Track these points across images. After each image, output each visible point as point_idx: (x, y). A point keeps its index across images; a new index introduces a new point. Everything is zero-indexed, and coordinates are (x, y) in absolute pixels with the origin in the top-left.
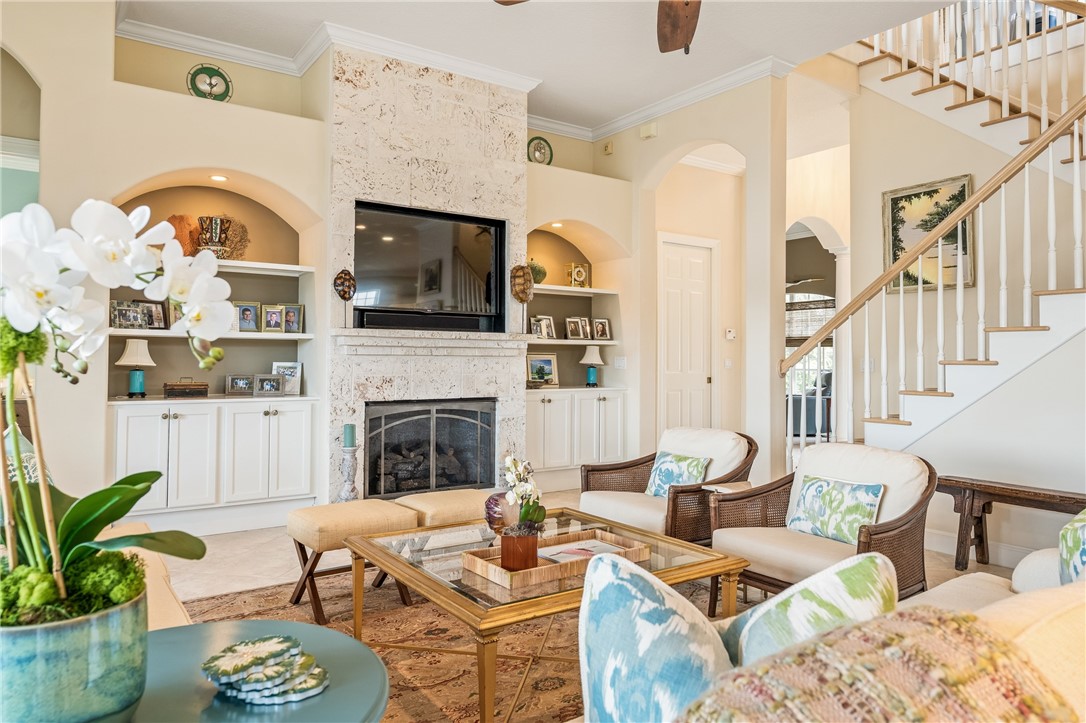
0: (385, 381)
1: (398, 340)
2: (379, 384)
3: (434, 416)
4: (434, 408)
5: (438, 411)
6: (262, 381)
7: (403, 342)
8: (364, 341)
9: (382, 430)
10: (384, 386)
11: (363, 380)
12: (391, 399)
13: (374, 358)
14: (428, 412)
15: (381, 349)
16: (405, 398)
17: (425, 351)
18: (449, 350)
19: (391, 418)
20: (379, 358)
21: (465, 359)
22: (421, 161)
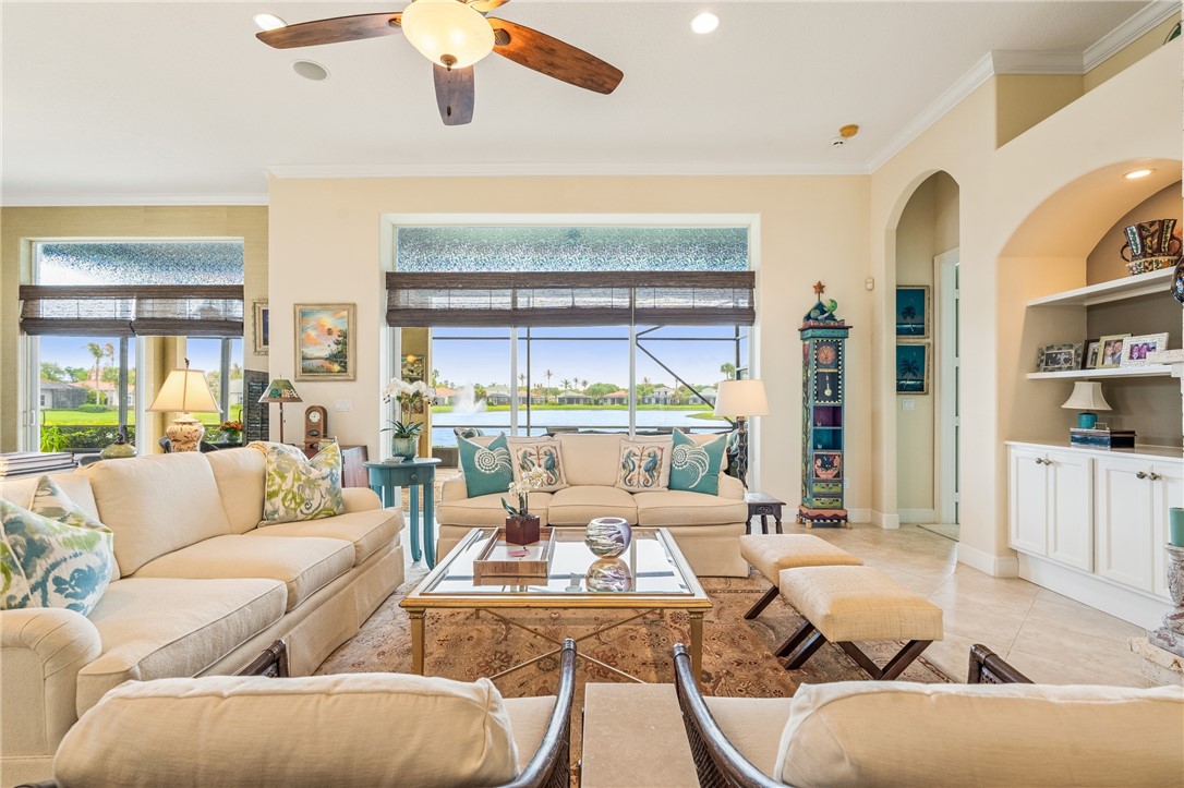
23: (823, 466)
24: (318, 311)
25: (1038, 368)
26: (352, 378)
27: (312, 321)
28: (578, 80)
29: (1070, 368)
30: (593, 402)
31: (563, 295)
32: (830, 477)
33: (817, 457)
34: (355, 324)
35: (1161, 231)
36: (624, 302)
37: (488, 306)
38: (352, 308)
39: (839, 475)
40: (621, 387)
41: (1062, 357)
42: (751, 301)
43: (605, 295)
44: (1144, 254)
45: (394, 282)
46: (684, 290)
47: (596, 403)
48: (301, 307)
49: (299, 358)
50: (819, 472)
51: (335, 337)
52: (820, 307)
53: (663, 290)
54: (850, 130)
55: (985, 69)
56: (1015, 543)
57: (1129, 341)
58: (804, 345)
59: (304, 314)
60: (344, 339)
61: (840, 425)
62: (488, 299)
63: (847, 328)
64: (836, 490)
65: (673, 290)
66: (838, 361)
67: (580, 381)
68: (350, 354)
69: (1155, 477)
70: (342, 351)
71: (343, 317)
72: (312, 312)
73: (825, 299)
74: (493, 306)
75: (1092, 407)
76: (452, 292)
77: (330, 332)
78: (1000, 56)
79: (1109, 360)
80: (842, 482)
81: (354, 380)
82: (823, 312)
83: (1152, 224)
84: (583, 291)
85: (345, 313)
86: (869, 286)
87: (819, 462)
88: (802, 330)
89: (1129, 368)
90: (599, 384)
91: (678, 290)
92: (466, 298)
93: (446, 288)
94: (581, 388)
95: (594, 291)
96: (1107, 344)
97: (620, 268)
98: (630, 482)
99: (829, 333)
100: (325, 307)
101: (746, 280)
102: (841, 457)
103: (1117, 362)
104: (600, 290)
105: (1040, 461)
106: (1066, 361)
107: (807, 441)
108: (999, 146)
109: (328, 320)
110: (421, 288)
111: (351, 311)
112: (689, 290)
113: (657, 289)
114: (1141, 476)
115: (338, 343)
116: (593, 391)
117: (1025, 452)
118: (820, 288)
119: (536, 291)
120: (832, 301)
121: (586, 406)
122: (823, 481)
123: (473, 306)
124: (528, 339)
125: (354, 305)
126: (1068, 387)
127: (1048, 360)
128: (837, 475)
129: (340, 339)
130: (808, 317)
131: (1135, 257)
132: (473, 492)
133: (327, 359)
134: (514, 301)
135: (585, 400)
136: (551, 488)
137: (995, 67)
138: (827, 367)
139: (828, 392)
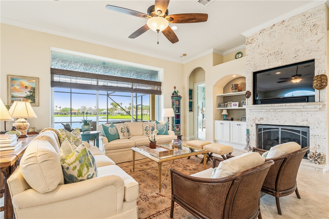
0: (261, 119)
1: (261, 107)
2: (259, 119)
3: (280, 131)
4: (280, 128)
5: (282, 129)
6: (244, 118)
7: (263, 108)
8: (255, 108)
9: (262, 132)
10: (261, 120)
11: (254, 118)
12: (263, 124)
13: (257, 112)
14: (278, 129)
15: (258, 110)
16: (267, 124)
17: (273, 110)
18: (282, 110)
19: (264, 129)
20: (259, 112)
21: (290, 112)
22: (272, 54)
23: (177, 128)
24: (20, 79)
25: (218, 107)
26: (38, 105)
27: (17, 82)
28: (170, 39)
29: (223, 107)
30: (64, 114)
31: (114, 83)
32: (178, 130)
33: (176, 126)
34: (38, 85)
35: (237, 86)
36: (130, 86)
37: (90, 84)
38: (38, 79)
39: (180, 130)
40: (74, 109)
41: (222, 105)
42: (160, 89)
43: (126, 84)
44: (235, 89)
45: (54, 72)
46: (146, 85)
47: (65, 114)
48: (11, 76)
49: (10, 96)
50: (176, 129)
51: (29, 89)
52: (175, 92)
53: (141, 84)
54: (185, 55)
55: (211, 51)
56: (216, 139)
57: (233, 103)
58: (172, 101)
59: (12, 79)
60: (33, 90)
61: (180, 118)
62: (90, 82)
63: (181, 97)
64: (179, 133)
65: (143, 85)
66: (179, 105)
67: (58, 106)
68: (36, 96)
69: (240, 125)
70: (32, 95)
71: (33, 82)
72: (17, 79)
73: (176, 90)
74: (92, 84)
75: (226, 114)
76: (77, 78)
77: (26, 87)
78: (214, 49)
79: (229, 106)
80: (180, 131)
81: (38, 106)
82: (176, 93)
83: (236, 84)
84: (120, 82)
85: (35, 81)
86: (184, 88)
87: (176, 127)
88: (172, 97)
89: (233, 107)
90: (66, 108)
91: (145, 85)
92: (83, 80)
93: (75, 76)
94: (58, 109)
95: (123, 82)
96: (229, 103)
97: (128, 77)
98: (147, 134)
99: (178, 98)
100: (24, 77)
101: (159, 84)
102: (180, 125)
103: (231, 106)
104: (125, 83)
105: (221, 124)
106: (222, 106)
107: (173, 122)
108: (213, 66)
109: (26, 83)
110: (65, 75)
111: (37, 80)
112: (147, 85)
113: (140, 84)
114: (238, 125)
115: (30, 92)
116: (64, 110)
117: (218, 122)
118: (175, 88)
119: (106, 81)
120: (178, 91)
121: (61, 116)
122: (177, 131)
123: (85, 83)
124: (71, 93)
125: (39, 78)
126: (222, 110)
127: (219, 106)
128: (179, 130)
129: (32, 90)
130: (173, 94)
131: (234, 89)
132: (110, 140)
133: (25, 98)
134: (98, 83)
135: (60, 113)
136: (129, 137)
137: (213, 51)
138: (177, 106)
139: (177, 111)
